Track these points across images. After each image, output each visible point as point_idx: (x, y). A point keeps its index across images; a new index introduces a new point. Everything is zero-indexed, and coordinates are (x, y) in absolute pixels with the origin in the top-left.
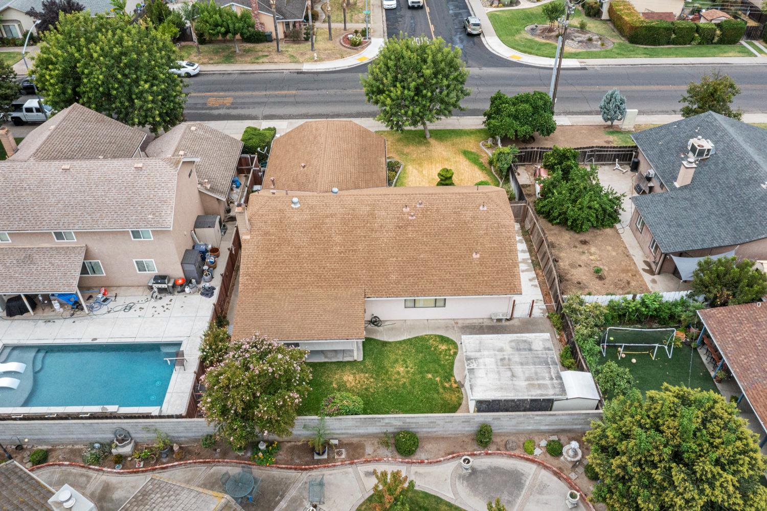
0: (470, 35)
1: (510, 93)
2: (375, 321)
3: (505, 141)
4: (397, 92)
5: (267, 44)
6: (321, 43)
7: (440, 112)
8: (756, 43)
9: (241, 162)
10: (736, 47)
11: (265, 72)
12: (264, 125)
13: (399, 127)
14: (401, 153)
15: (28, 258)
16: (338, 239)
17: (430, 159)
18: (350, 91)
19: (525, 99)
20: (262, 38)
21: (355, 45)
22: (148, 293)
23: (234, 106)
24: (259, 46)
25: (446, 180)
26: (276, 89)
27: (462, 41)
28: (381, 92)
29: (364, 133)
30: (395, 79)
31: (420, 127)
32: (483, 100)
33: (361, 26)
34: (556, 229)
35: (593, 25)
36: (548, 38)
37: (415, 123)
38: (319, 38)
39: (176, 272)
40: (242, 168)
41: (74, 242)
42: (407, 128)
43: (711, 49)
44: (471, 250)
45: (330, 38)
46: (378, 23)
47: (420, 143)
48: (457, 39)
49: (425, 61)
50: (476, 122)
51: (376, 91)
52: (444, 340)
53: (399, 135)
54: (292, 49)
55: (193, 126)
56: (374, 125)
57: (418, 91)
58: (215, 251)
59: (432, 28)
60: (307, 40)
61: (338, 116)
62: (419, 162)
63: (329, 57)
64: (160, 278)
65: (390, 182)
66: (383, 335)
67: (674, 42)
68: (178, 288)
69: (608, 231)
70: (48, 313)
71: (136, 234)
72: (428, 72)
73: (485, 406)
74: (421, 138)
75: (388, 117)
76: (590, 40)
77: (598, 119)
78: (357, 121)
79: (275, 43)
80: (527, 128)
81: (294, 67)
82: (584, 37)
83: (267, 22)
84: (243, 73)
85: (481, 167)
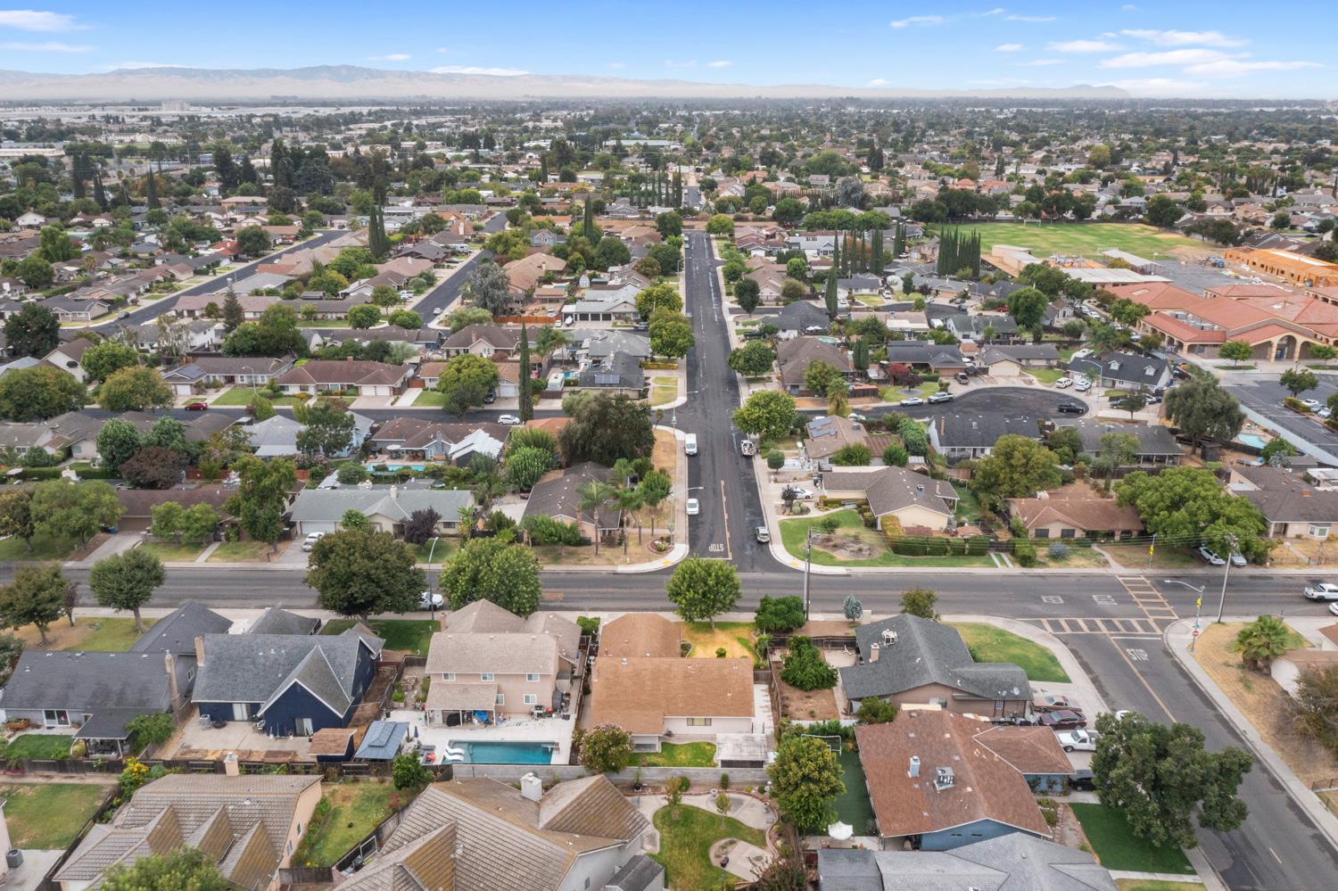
0: (760, 542)
1: (775, 595)
2: (669, 734)
3: (768, 631)
4: (690, 595)
5: (587, 548)
6: (632, 548)
7: (719, 609)
8: (1003, 555)
9: (582, 641)
10: (983, 559)
11: (587, 572)
12: (591, 615)
13: (691, 619)
14: (692, 638)
15: (465, 690)
16: (649, 683)
17: (714, 643)
18: (656, 591)
19: (783, 602)
20: (585, 542)
21: (661, 551)
22: (529, 718)
23: (565, 600)
24: (581, 549)
25: (721, 654)
26: (596, 587)
27: (752, 547)
28: (678, 594)
29: (666, 623)
30: (689, 586)
31: (706, 620)
32: (753, 600)
33: (666, 532)
34: (792, 689)
35: (868, 537)
36: (825, 547)
37: (702, 617)
38: (631, 543)
39: (548, 704)
40: (583, 646)
41: (490, 681)
42: (697, 620)
43: (962, 559)
44: (726, 692)
45: (640, 543)
46: (681, 529)
47: (707, 631)
48: (748, 546)
49: (710, 575)
50: (750, 617)
51: (675, 594)
52: (709, 744)
53: (691, 625)
54: (608, 553)
55: (551, 614)
56: (673, 617)
57: (704, 595)
58: (568, 695)
59: (728, 534)
60: (620, 544)
61: (646, 610)
62: (705, 644)
63: (639, 561)
64: (539, 707)
65: (682, 656)
66: (673, 741)
67: (930, 554)
68: (549, 714)
69: (827, 691)
70: (470, 725)
71: (530, 677)
72: (711, 583)
73: (726, 764)
74: (708, 628)
75: (683, 613)
76: (860, 550)
77: (842, 617)
78: (662, 614)
79: (594, 547)
80: (783, 622)
81: (610, 568)
82: (856, 547)
83: (590, 530)
84: (569, 573)
85: (749, 649)
